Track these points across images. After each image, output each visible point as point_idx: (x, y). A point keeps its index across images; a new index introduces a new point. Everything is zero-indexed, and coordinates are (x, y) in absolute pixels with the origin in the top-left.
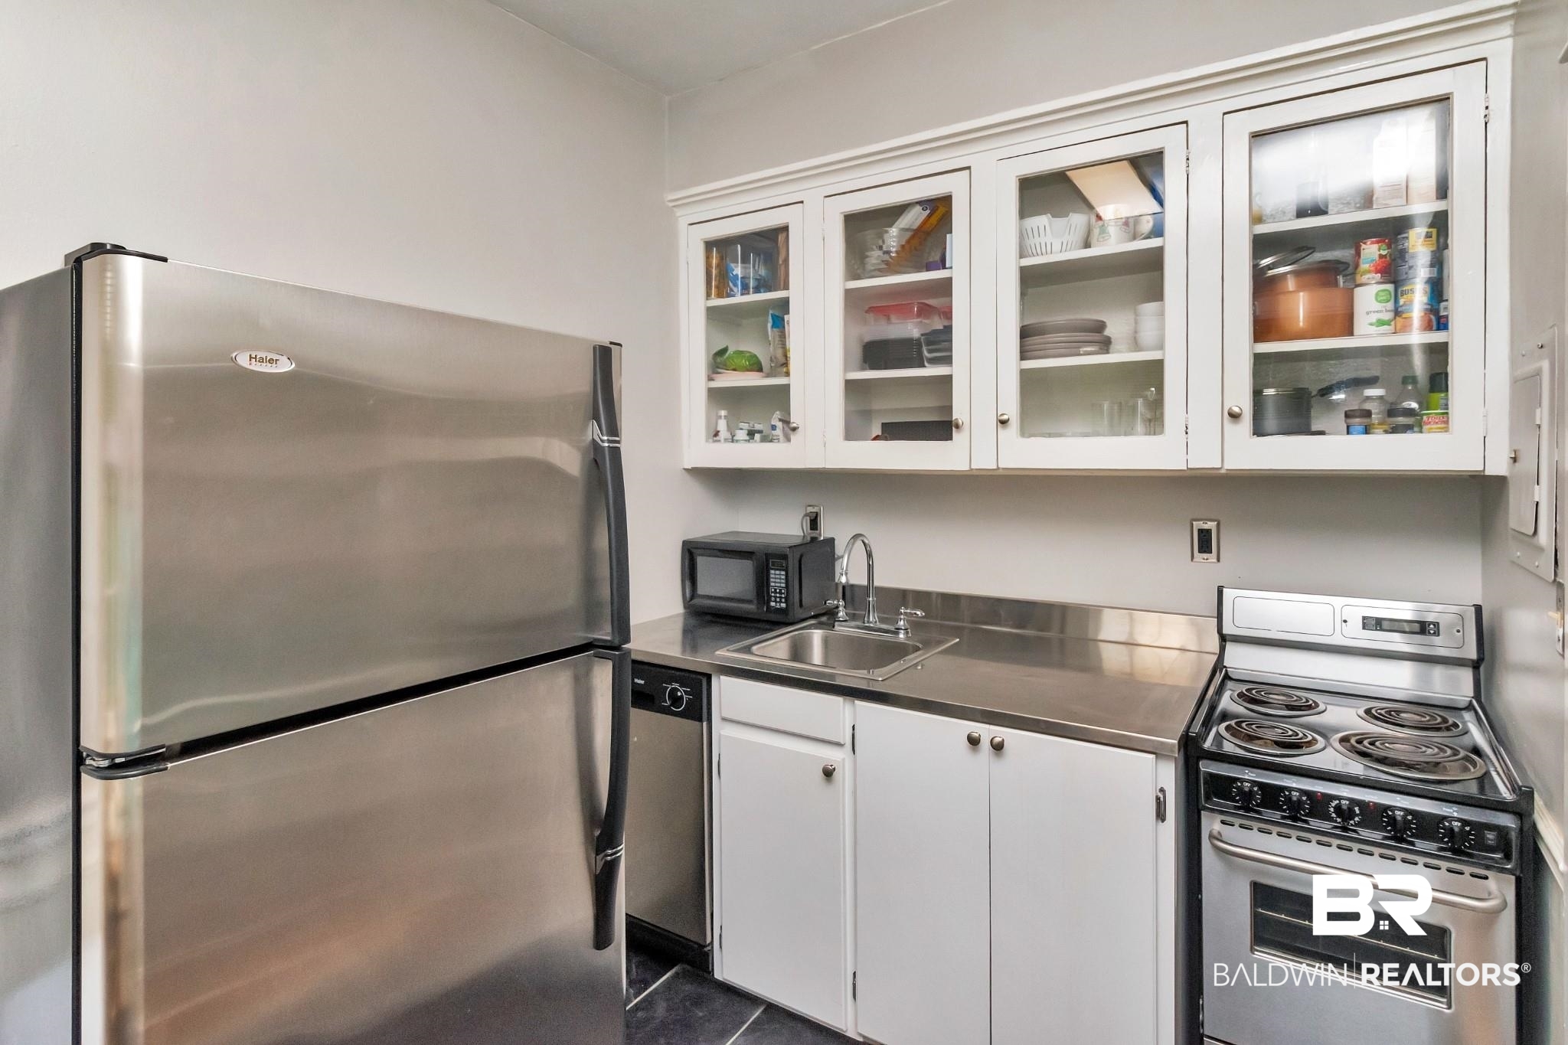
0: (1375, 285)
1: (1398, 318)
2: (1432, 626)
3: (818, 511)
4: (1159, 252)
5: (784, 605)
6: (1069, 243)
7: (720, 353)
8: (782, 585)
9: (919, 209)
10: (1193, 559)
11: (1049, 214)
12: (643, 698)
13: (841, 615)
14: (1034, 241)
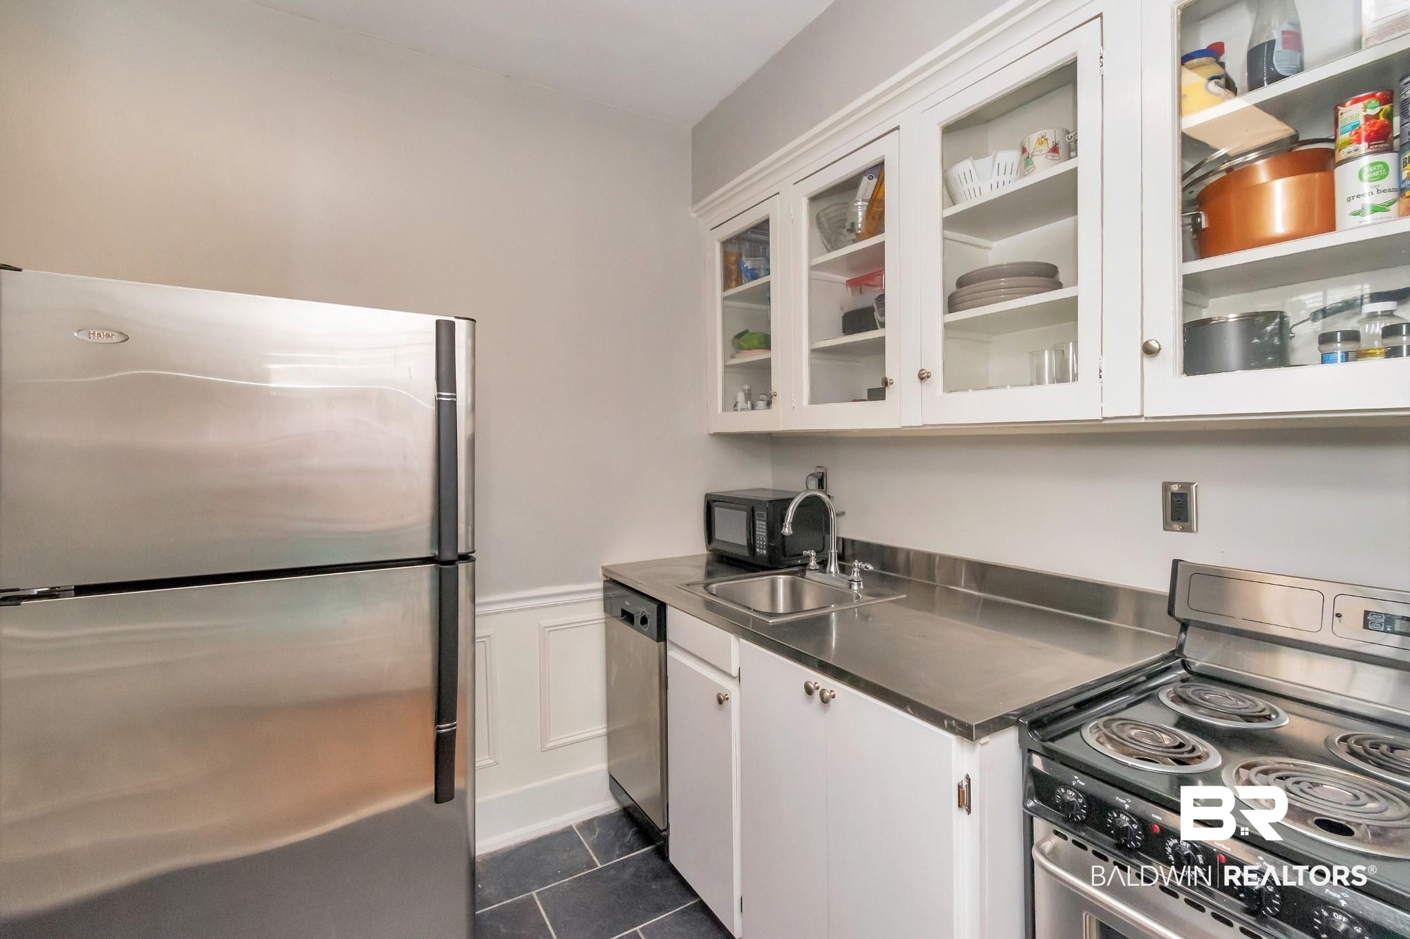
0: (1366, 157)
1: (1402, 199)
3: (823, 472)
5: (765, 552)
6: (1001, 184)
7: (739, 336)
8: (764, 534)
9: (865, 179)
10: (1167, 527)
11: (971, 157)
12: (628, 617)
13: (813, 563)
14: (962, 188)
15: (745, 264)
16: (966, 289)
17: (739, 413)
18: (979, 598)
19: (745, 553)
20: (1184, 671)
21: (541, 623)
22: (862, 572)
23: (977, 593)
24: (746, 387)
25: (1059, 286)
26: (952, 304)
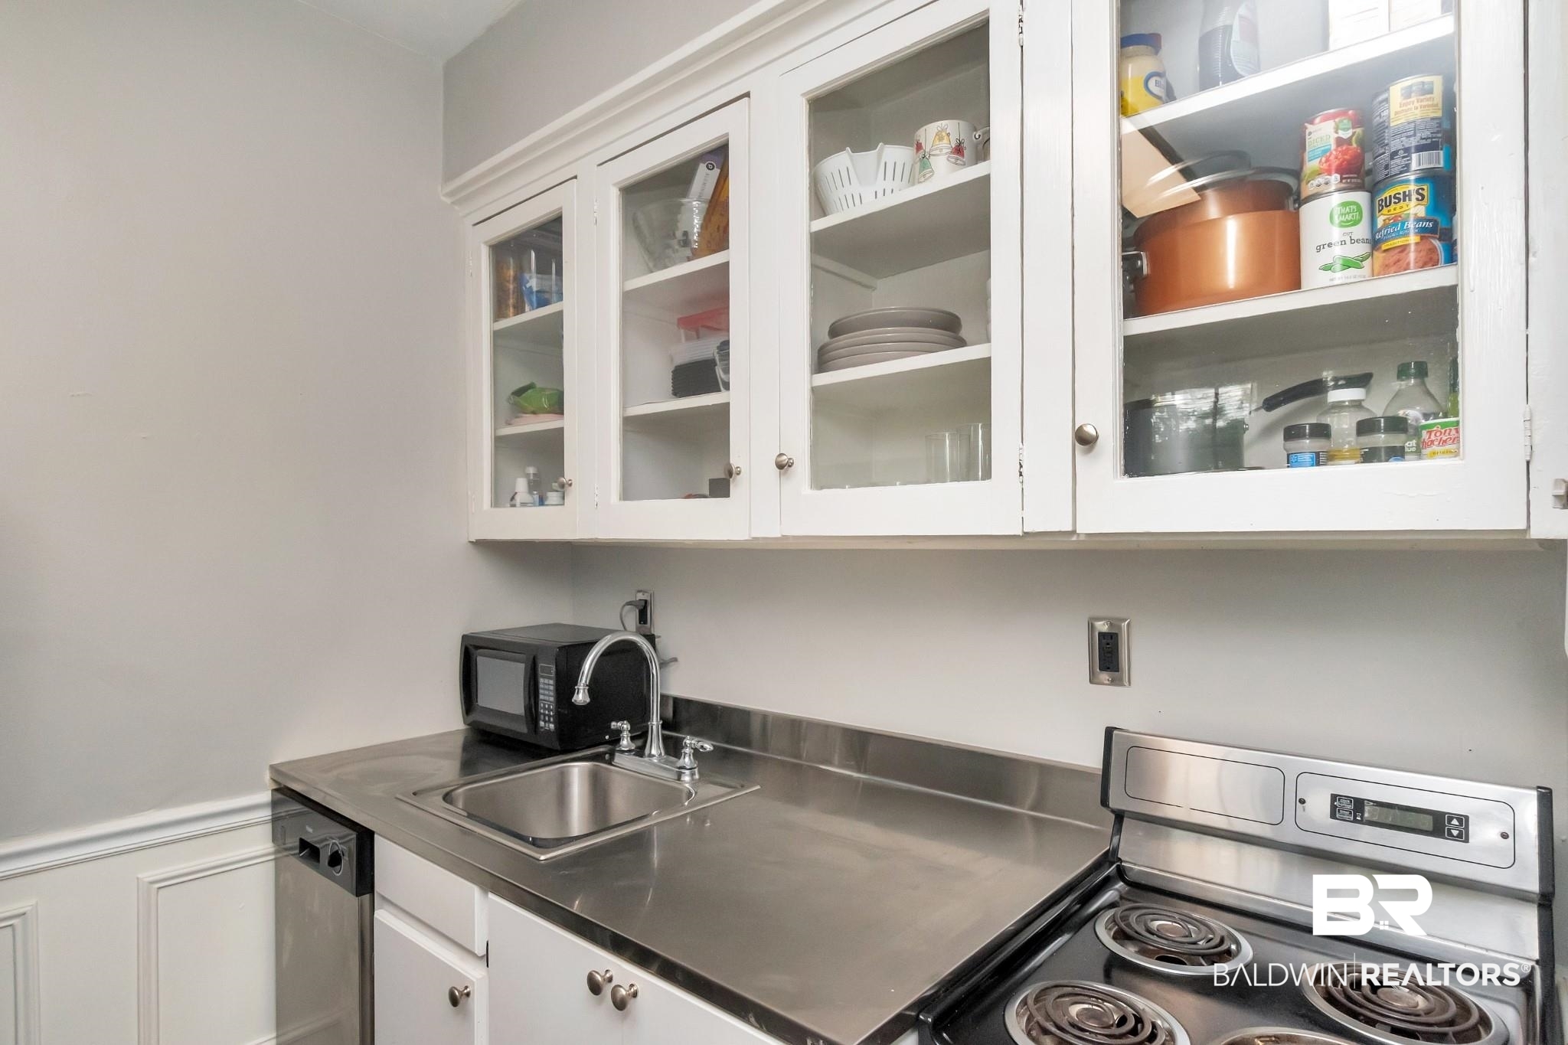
0: (1336, 194)
1: (1375, 253)
2: (1455, 822)
3: (648, 599)
4: (983, 184)
5: (552, 726)
6: (888, 192)
7: (519, 392)
8: (552, 699)
9: (702, 167)
10: (1093, 680)
11: (848, 148)
12: (309, 851)
13: (625, 742)
14: (836, 194)
15: (528, 282)
16: (843, 340)
17: (519, 510)
18: (857, 781)
19: (523, 728)
20: (1122, 883)
21: (140, 876)
22: (697, 754)
23: (855, 775)
24: (531, 470)
25: (961, 343)
26: (822, 361)
